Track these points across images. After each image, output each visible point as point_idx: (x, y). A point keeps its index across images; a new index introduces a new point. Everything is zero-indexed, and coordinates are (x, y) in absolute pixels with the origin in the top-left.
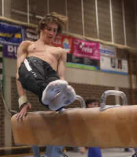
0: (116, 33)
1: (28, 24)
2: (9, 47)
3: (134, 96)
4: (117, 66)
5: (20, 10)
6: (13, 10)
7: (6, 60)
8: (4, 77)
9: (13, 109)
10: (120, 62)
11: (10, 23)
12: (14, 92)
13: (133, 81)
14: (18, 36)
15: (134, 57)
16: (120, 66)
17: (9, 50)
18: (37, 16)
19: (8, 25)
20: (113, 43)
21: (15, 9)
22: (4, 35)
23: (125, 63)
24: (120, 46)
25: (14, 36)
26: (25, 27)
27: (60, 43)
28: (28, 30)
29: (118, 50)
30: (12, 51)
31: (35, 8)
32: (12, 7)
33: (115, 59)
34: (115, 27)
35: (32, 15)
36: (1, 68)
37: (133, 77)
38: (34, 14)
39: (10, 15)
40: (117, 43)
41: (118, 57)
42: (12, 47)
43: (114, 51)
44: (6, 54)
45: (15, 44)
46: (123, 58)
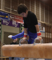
0: (41, 18)
1: (11, 13)
2: (3, 21)
3: (46, 40)
4: (41, 29)
5: (8, 7)
6: (5, 7)
7: (2, 25)
8: (1, 32)
9: (4, 43)
10: (42, 28)
11: (4, 12)
12: (5, 37)
13: (46, 35)
14: (7, 17)
15: (47, 26)
16: (42, 29)
17: (3, 22)
18: (14, 10)
19: (3, 13)
20: (40, 21)
21: (6, 7)
22: (2, 16)
23: (44, 28)
24: (43, 22)
25: (5, 17)
26: (10, 14)
27: (22, 20)
28: (10, 15)
29: (42, 23)
30: (4, 22)
31: (13, 7)
32: (5, 6)
33: (41, 27)
34: (41, 16)
35: (12, 10)
36: (0, 28)
37: (46, 33)
38: (13, 9)
39: (4, 9)
40: (41, 21)
41: (42, 26)
42: (4, 21)
43: (41, 24)
44: (2, 23)
45: (6, 20)
46: (43, 26)
